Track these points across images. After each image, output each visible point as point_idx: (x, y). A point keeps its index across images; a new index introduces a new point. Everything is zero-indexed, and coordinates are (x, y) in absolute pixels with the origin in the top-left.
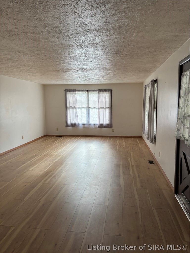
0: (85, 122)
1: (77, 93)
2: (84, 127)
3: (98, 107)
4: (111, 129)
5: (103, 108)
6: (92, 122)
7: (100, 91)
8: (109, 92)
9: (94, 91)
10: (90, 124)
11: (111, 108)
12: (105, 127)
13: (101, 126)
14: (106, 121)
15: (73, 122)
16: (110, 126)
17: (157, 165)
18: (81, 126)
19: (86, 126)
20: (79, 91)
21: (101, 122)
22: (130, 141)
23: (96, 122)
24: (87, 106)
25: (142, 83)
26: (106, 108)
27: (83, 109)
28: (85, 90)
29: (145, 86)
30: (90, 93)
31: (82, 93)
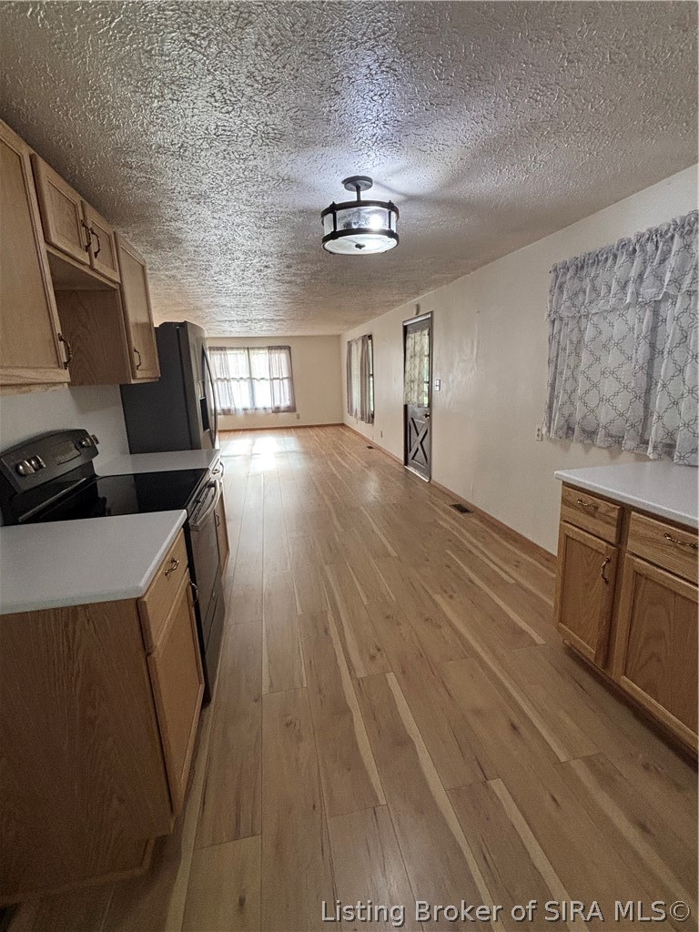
0: (248, 405)
1: (228, 352)
2: (246, 414)
3: (268, 377)
4: (294, 415)
5: (278, 378)
6: (259, 405)
7: (270, 348)
8: (287, 351)
9: (259, 348)
10: (256, 409)
11: (291, 378)
12: (284, 411)
13: (277, 410)
14: (285, 402)
15: (225, 406)
16: (291, 409)
17: (379, 449)
18: (241, 413)
19: (249, 412)
20: (232, 348)
21: (277, 404)
22: (329, 430)
23: (269, 404)
24: (248, 376)
25: (339, 337)
26: (283, 379)
27: (242, 382)
28: (244, 348)
29: (349, 342)
30: (251, 352)
31: (238, 352)
